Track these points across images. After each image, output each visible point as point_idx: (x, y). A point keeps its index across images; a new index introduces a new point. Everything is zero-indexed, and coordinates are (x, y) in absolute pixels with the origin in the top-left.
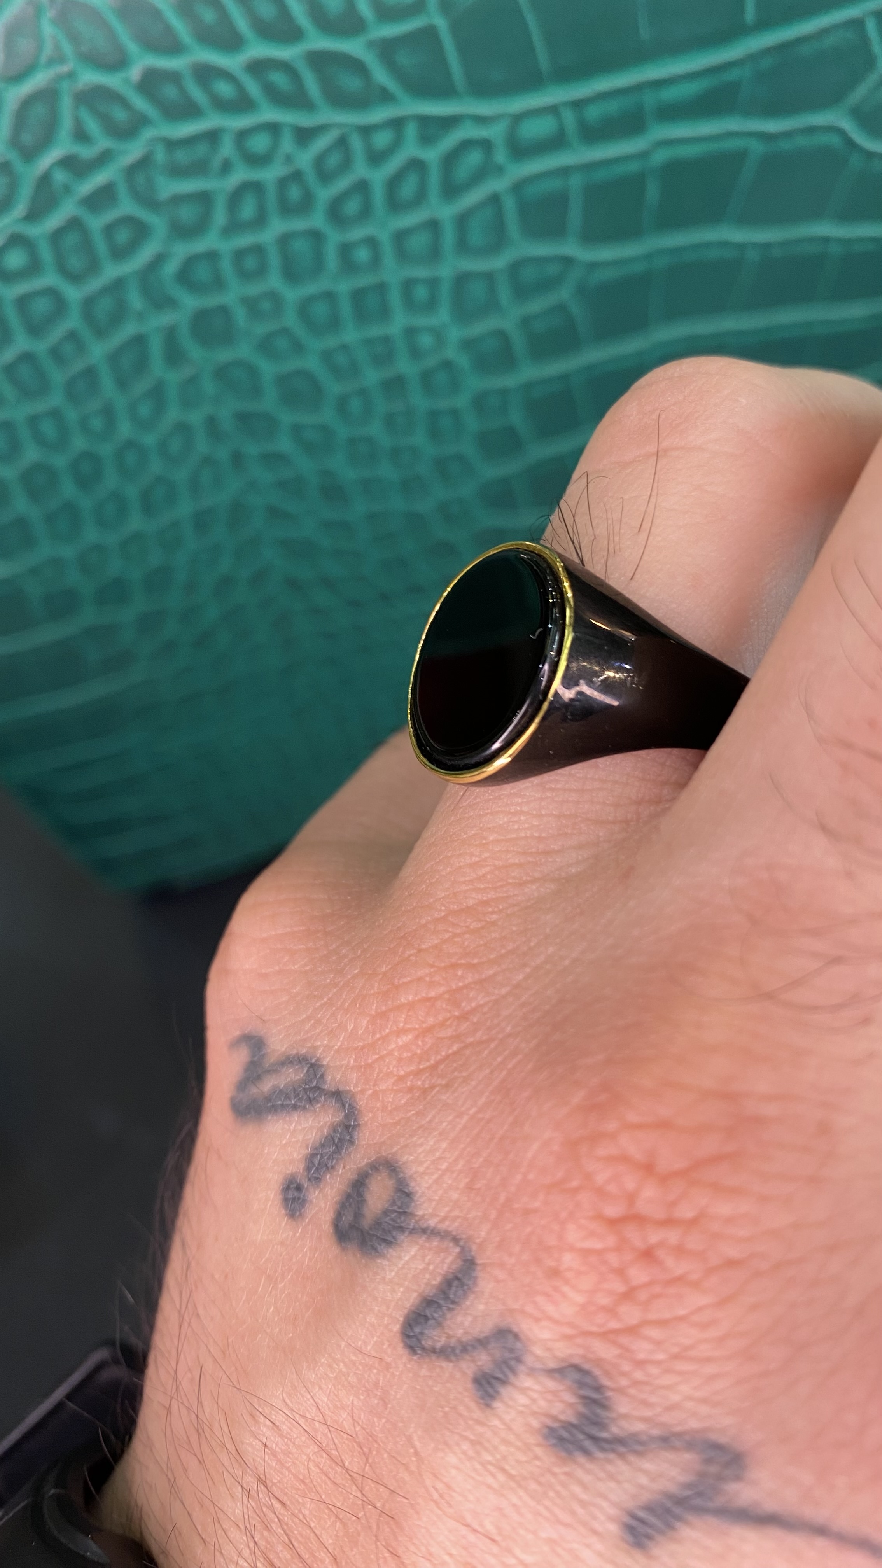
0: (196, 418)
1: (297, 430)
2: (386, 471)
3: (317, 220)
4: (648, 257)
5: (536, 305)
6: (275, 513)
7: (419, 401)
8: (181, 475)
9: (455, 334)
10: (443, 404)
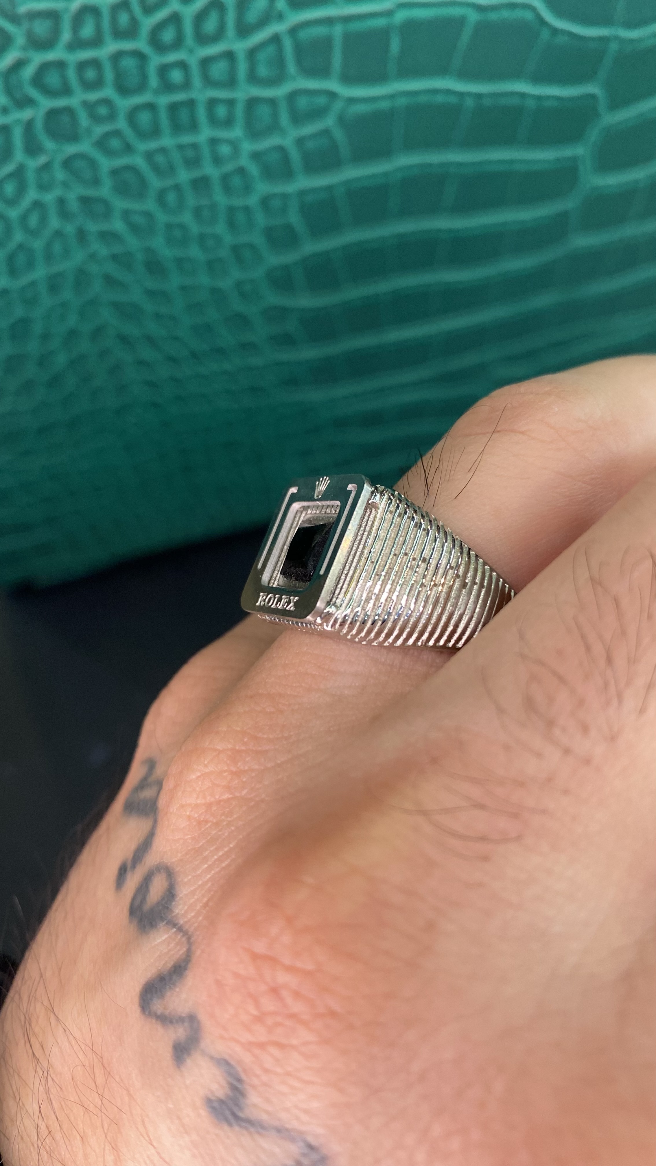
0: (49, 198)
1: (126, 214)
2: (195, 252)
3: (141, 44)
4: (392, 97)
5: (308, 129)
6: (109, 280)
7: (220, 198)
8: (38, 244)
9: (247, 147)
10: (238, 202)
